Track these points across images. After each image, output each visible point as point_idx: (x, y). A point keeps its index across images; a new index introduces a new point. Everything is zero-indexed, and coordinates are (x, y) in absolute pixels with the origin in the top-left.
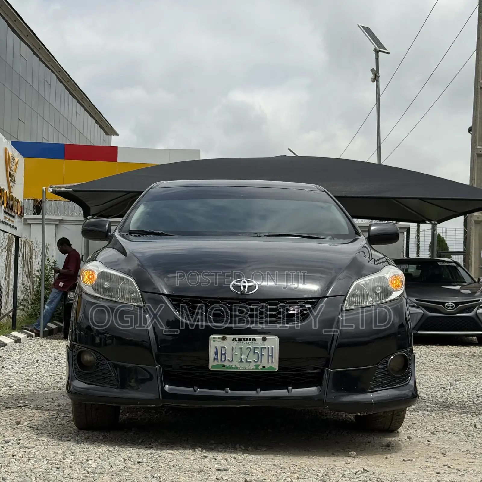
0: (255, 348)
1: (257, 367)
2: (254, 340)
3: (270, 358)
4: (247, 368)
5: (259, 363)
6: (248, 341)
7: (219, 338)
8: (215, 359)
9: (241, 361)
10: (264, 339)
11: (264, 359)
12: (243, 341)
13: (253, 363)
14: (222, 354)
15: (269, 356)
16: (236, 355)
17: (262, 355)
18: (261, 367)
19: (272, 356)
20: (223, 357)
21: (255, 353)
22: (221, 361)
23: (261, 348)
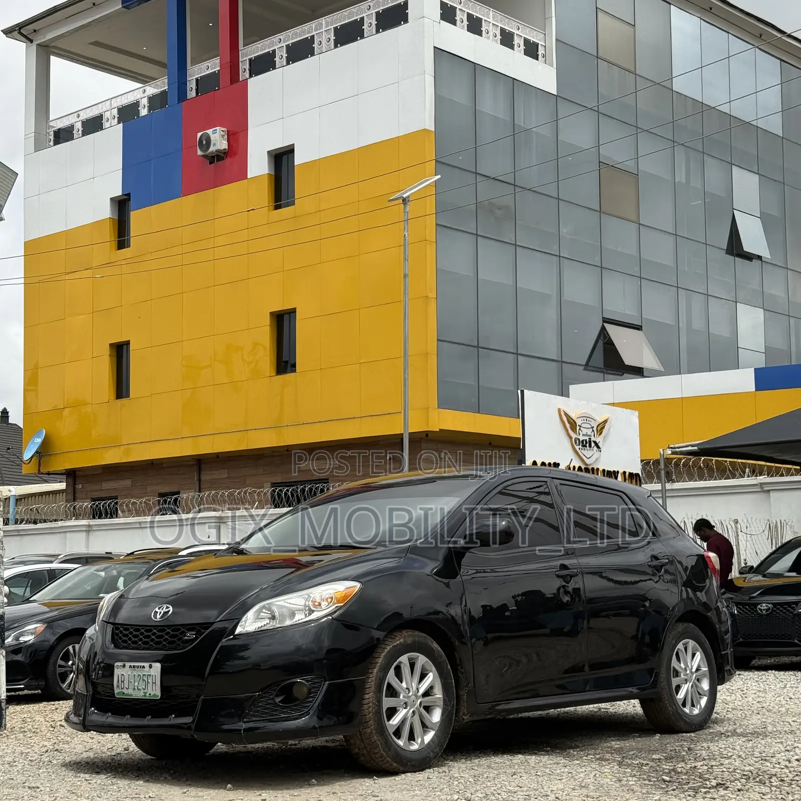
0: (144, 675)
1: (145, 693)
2: (144, 667)
3: (154, 685)
4: (139, 696)
5: (146, 691)
6: (139, 669)
7: (121, 665)
8: (117, 686)
9: (134, 689)
10: (151, 667)
11: (150, 686)
12: (136, 668)
13: (142, 690)
14: (122, 681)
15: (153, 683)
16: (131, 682)
17: (148, 682)
18: (148, 695)
19: (155, 683)
20: (122, 683)
21: (143, 680)
22: (121, 688)
23: (148, 675)
